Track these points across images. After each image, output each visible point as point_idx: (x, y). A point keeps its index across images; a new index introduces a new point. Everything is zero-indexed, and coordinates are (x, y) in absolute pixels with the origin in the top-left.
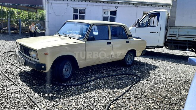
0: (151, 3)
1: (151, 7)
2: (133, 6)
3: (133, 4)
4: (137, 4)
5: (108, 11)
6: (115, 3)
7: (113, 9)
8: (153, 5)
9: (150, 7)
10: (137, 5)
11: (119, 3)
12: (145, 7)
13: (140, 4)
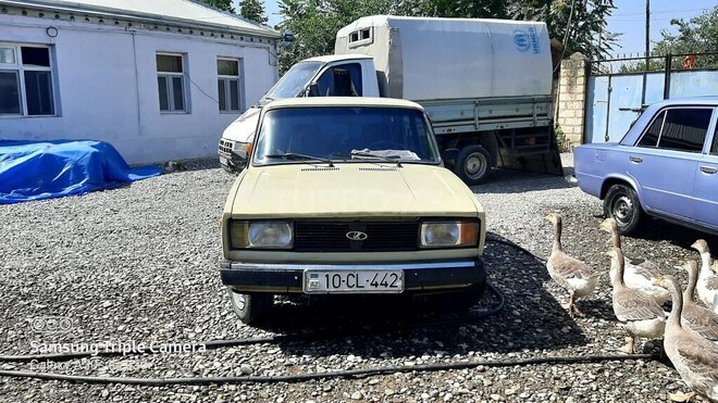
0: (180, 20)
1: (179, 34)
2: (117, 27)
3: (117, 21)
4: (130, 23)
5: (12, 46)
6: (41, 13)
7: (36, 39)
8: (184, 28)
9: (174, 34)
10: (130, 25)
11: (57, 15)
12: (160, 36)
13: (139, 22)
